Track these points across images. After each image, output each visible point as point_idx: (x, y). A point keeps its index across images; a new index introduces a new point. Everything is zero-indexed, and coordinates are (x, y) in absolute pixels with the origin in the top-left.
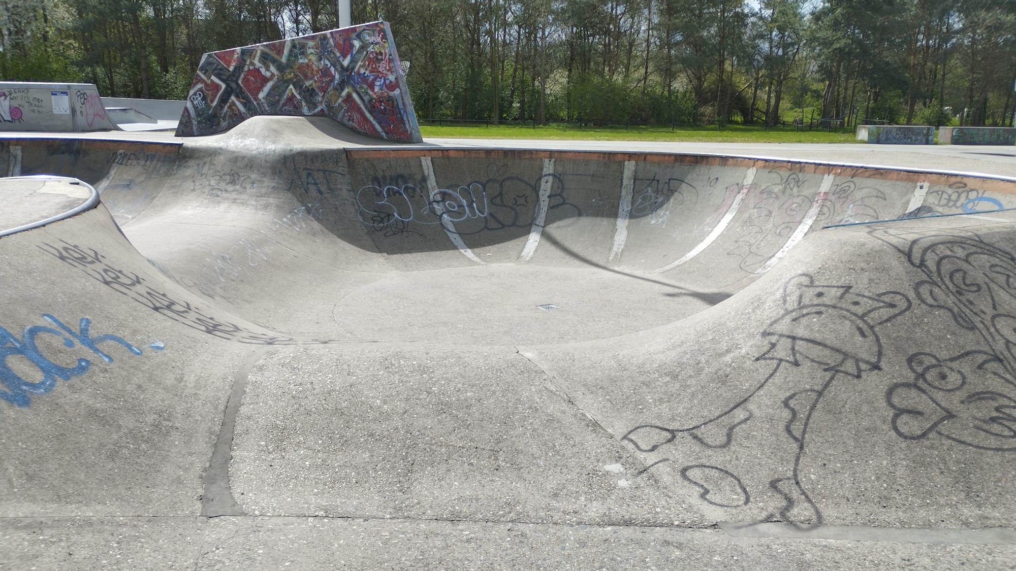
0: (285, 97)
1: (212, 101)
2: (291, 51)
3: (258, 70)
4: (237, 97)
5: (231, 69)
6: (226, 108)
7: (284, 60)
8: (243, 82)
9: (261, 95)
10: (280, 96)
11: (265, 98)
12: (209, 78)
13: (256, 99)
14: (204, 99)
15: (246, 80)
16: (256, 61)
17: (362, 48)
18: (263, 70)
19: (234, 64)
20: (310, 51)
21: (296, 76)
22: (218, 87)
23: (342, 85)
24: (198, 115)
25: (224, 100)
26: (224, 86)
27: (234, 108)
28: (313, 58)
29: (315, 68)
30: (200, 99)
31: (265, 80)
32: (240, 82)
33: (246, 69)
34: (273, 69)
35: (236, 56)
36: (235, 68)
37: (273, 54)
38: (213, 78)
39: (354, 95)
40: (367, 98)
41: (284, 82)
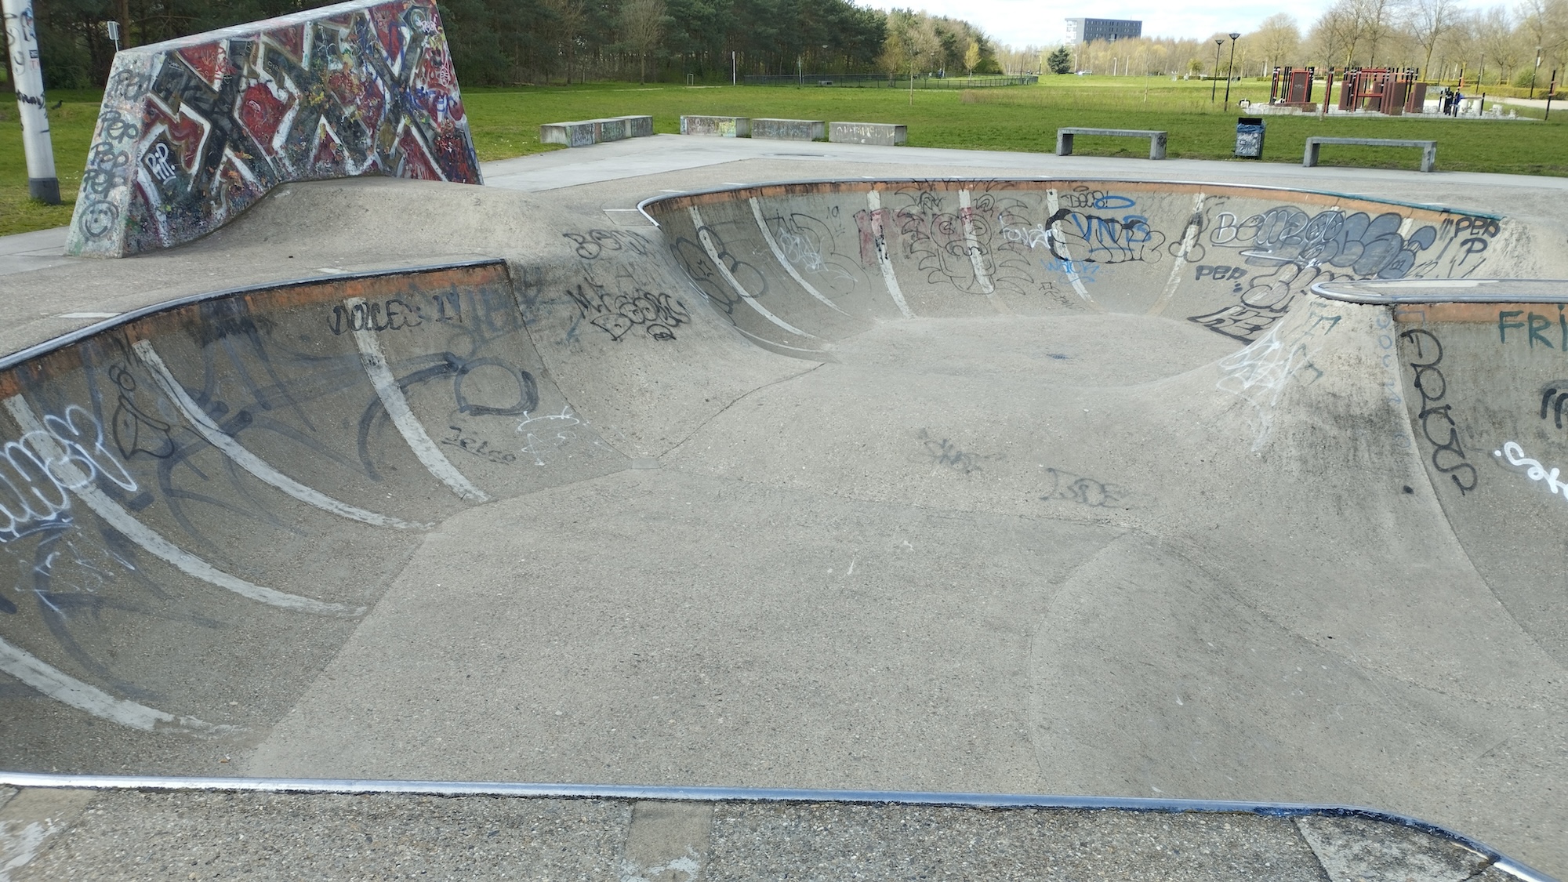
0: (316, 142)
1: (189, 163)
2: (314, 47)
3: (263, 88)
4: (235, 149)
5: (217, 86)
6: (218, 177)
7: (305, 64)
8: (241, 114)
9: (278, 142)
10: (309, 140)
11: (285, 147)
12: (176, 109)
13: (270, 151)
14: (172, 159)
15: (246, 110)
16: (259, 68)
17: (416, 40)
18: (273, 87)
19: (220, 75)
20: (344, 46)
21: (329, 97)
22: (196, 129)
23: (397, 110)
24: (166, 199)
25: (212, 159)
26: (207, 127)
27: (233, 173)
28: (350, 60)
29: (356, 82)
30: (163, 160)
31: (282, 107)
32: (236, 115)
33: (244, 86)
34: (289, 83)
35: (221, 57)
36: (224, 85)
37: (286, 51)
38: (184, 108)
39: (414, 131)
40: (429, 134)
41: (311, 111)
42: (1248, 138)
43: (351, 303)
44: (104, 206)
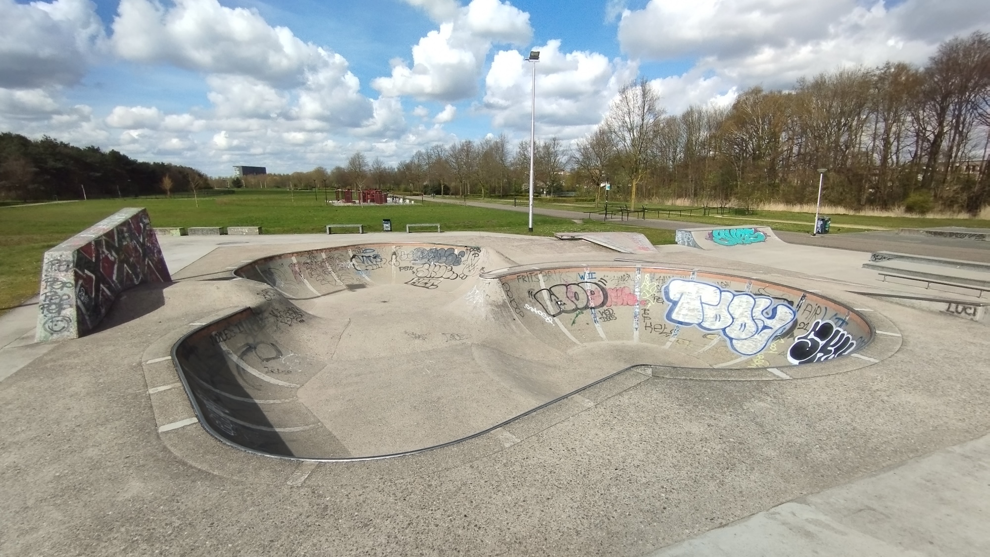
0: (125, 274)
1: (92, 294)
2: (118, 237)
3: (107, 257)
4: (103, 284)
5: (94, 260)
6: (100, 296)
7: (117, 245)
8: (103, 270)
9: (114, 277)
10: (123, 274)
11: (116, 279)
12: (83, 272)
13: (113, 281)
14: (86, 293)
15: (104, 267)
16: (105, 250)
17: (145, 227)
18: (109, 256)
19: (94, 255)
20: (126, 235)
21: (125, 255)
22: (91, 278)
23: (145, 256)
24: (87, 310)
25: (98, 289)
26: (94, 277)
27: (104, 294)
28: (128, 239)
29: (131, 248)
30: (84, 294)
31: (113, 263)
32: (101, 270)
33: (101, 258)
34: (114, 253)
35: (93, 247)
36: (96, 260)
37: (110, 240)
38: (86, 271)
39: (150, 262)
40: (154, 263)
41: (121, 262)
42: (387, 225)
43: (214, 333)
44: (60, 318)
